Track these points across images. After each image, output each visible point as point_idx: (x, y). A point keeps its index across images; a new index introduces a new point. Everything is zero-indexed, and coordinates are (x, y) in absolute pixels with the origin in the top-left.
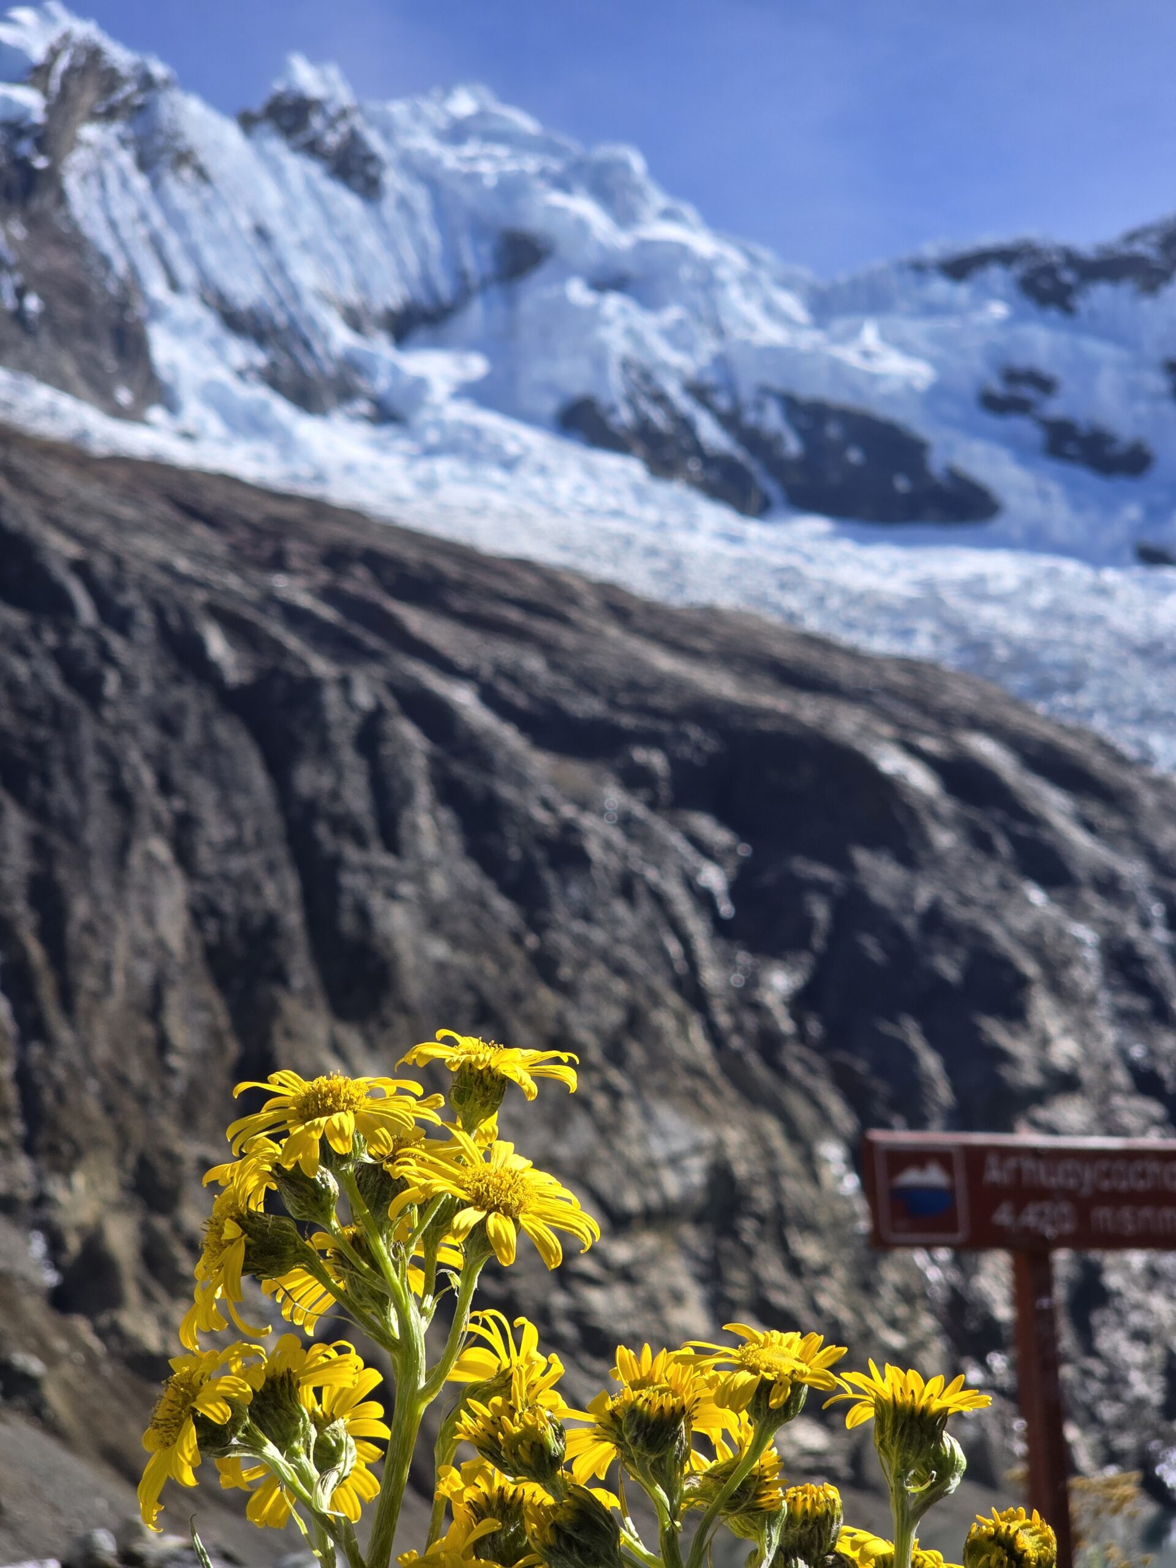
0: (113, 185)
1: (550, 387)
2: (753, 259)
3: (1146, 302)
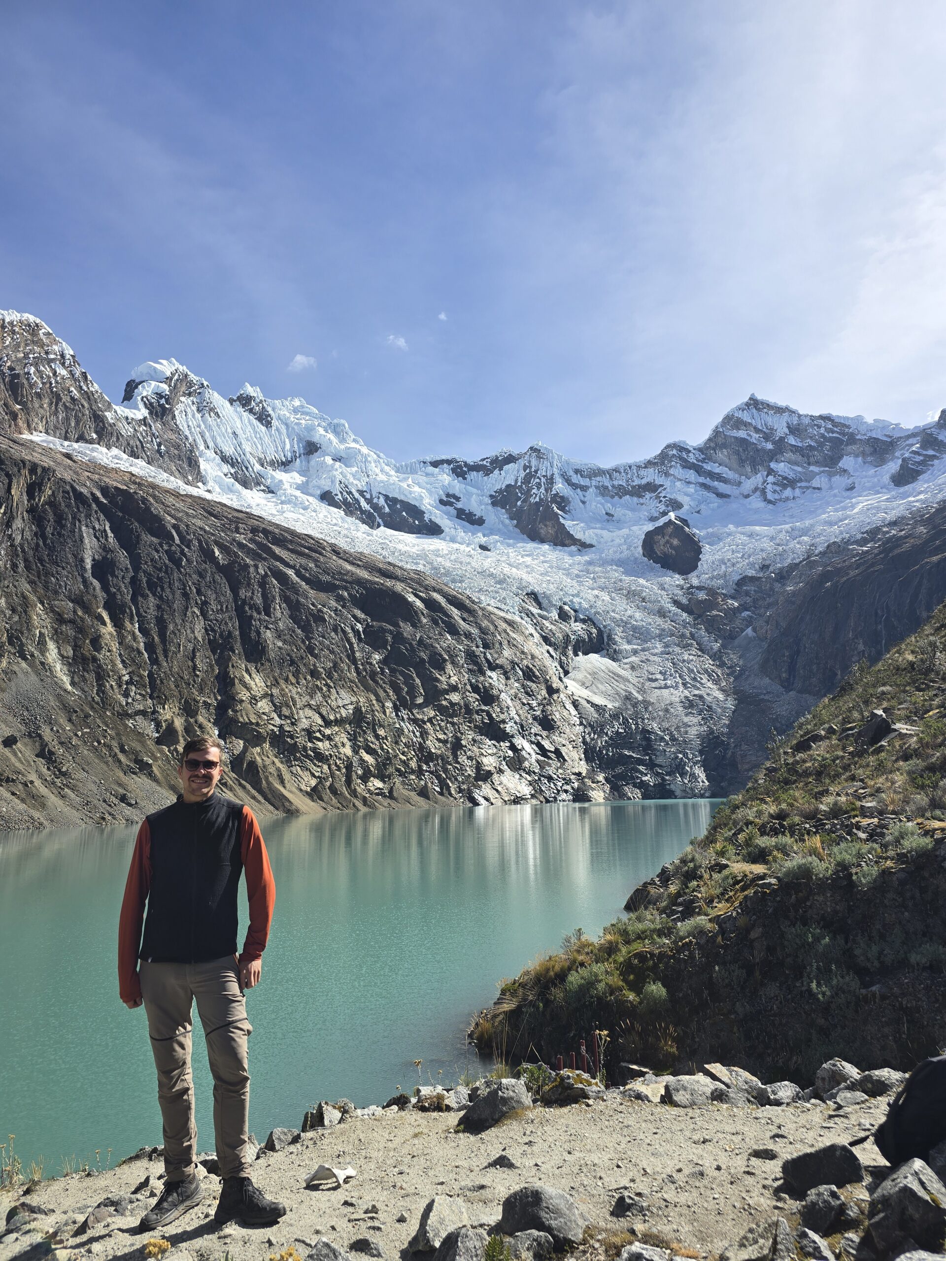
0: (190, 416)
1: (319, 487)
2: (378, 456)
3: (486, 478)
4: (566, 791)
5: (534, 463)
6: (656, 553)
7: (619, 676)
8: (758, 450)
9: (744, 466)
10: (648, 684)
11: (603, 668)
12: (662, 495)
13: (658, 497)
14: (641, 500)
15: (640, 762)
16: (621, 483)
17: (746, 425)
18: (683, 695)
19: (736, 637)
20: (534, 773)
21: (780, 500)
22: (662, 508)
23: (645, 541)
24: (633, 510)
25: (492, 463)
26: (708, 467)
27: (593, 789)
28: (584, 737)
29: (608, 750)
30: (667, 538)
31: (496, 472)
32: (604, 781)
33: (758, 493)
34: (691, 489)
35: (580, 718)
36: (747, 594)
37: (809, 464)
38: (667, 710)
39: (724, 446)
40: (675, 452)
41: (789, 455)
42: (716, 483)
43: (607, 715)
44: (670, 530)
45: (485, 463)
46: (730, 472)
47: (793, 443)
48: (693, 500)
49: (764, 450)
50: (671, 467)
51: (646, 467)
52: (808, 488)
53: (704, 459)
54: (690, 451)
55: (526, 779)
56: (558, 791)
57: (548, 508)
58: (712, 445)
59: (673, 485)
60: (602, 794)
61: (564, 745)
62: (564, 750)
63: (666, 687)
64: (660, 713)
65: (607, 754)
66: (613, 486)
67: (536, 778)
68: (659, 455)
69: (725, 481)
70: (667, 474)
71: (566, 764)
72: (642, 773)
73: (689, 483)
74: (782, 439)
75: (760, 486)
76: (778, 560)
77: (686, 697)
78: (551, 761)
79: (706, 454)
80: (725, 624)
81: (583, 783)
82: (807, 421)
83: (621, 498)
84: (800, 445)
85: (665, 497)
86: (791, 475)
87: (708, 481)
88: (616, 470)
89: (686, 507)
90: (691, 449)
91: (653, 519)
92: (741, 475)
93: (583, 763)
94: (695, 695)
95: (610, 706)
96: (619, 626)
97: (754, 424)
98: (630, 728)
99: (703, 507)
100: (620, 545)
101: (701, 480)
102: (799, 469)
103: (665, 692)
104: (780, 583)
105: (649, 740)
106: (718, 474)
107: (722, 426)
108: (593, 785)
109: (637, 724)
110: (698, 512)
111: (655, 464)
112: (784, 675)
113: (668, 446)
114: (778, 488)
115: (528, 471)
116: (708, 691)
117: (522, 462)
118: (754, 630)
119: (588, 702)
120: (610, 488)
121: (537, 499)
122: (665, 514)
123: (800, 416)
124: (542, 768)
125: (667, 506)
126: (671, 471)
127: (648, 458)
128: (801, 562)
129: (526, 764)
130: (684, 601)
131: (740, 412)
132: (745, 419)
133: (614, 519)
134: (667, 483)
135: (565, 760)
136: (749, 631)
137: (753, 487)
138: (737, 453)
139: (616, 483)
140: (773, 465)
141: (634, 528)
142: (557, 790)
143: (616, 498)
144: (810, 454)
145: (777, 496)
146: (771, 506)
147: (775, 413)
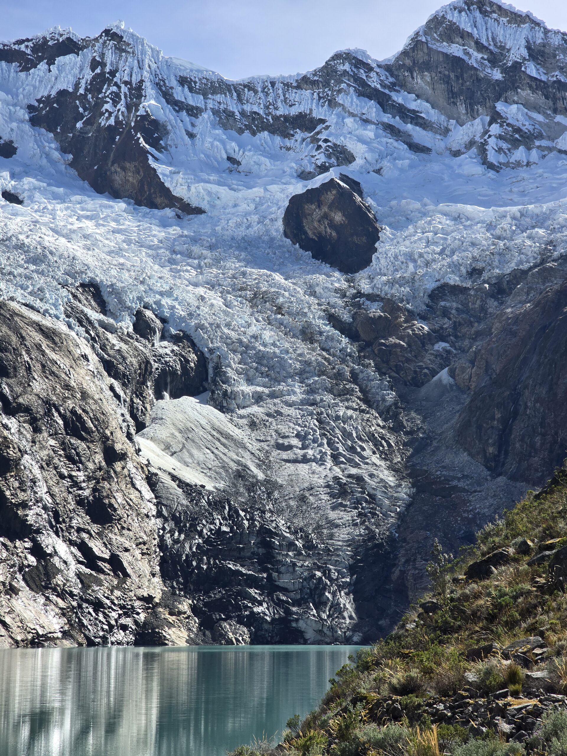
3: (23, 75)
4: (124, 628)
5: (110, 57)
6: (306, 233)
7: (228, 437)
8: (479, 80)
9: (455, 104)
10: (275, 453)
11: (203, 422)
12: (322, 137)
13: (315, 140)
14: (288, 143)
15: (253, 582)
16: (256, 109)
17: (464, 35)
18: (330, 475)
19: (423, 384)
20: (71, 594)
21: (507, 165)
22: (321, 159)
23: (289, 212)
24: (273, 157)
25: (35, 49)
26: (398, 98)
27: (171, 625)
28: (161, 537)
29: (200, 561)
30: (325, 209)
31: (43, 66)
32: (189, 613)
33: (474, 150)
34: (370, 133)
35: (157, 505)
36: (445, 313)
37: (555, 111)
38: (303, 499)
39: (426, 66)
40: (347, 67)
41: (525, 93)
42: (409, 126)
43: (204, 502)
44: (331, 196)
45: (23, 47)
46: (432, 111)
47: (534, 74)
48: (371, 150)
49: (488, 81)
50: (339, 91)
51: (298, 87)
52: (550, 149)
53: (394, 84)
54: (371, 69)
55: (56, 605)
56: (111, 627)
57: (130, 138)
58: (408, 62)
59: (341, 124)
60: (184, 634)
61: (127, 550)
62: (125, 559)
63: (305, 460)
64: (292, 503)
65: (198, 567)
66: (243, 113)
67: (75, 604)
68: (321, 70)
69: (424, 124)
70: (332, 103)
71: (129, 580)
72: (254, 600)
73: (366, 121)
74: (517, 66)
75: (477, 139)
76: (496, 263)
77: (336, 479)
78: (102, 577)
79: (397, 77)
80: (408, 360)
81: (155, 614)
82: (556, 41)
83: (254, 134)
84: (544, 78)
85: (326, 141)
86: (527, 127)
87: (396, 121)
88: (249, 86)
89: (359, 162)
90: (374, 65)
91: (304, 176)
92: (450, 117)
93: (157, 580)
94: (350, 476)
95: (210, 487)
96: (234, 351)
97: (476, 35)
98: (240, 526)
99: (386, 164)
100: (247, 214)
101: (387, 118)
102: (540, 118)
103: (303, 469)
104: (497, 299)
105: (269, 546)
106: (414, 112)
107: (425, 33)
108: (171, 619)
109: (252, 519)
110: (378, 171)
111: (314, 83)
112: (491, 450)
113: (337, 56)
114: (505, 146)
115: (98, 71)
116: (372, 469)
117: (89, 54)
118: (452, 374)
119: (174, 478)
120: (238, 116)
121: (112, 121)
122: (323, 169)
123: (546, 31)
124: (85, 586)
125: (329, 156)
126: (340, 99)
127: (303, 72)
128: (531, 269)
129: (59, 580)
130: (346, 317)
131: (456, 13)
132: (462, 26)
133: (241, 168)
134: (332, 119)
135: (126, 575)
136: (444, 375)
137: (466, 139)
138: (446, 80)
139: (248, 108)
140: (500, 106)
141: (274, 188)
142: (109, 625)
143: (247, 133)
144: (558, 95)
145: (502, 158)
146: (492, 174)
147: (509, 22)
